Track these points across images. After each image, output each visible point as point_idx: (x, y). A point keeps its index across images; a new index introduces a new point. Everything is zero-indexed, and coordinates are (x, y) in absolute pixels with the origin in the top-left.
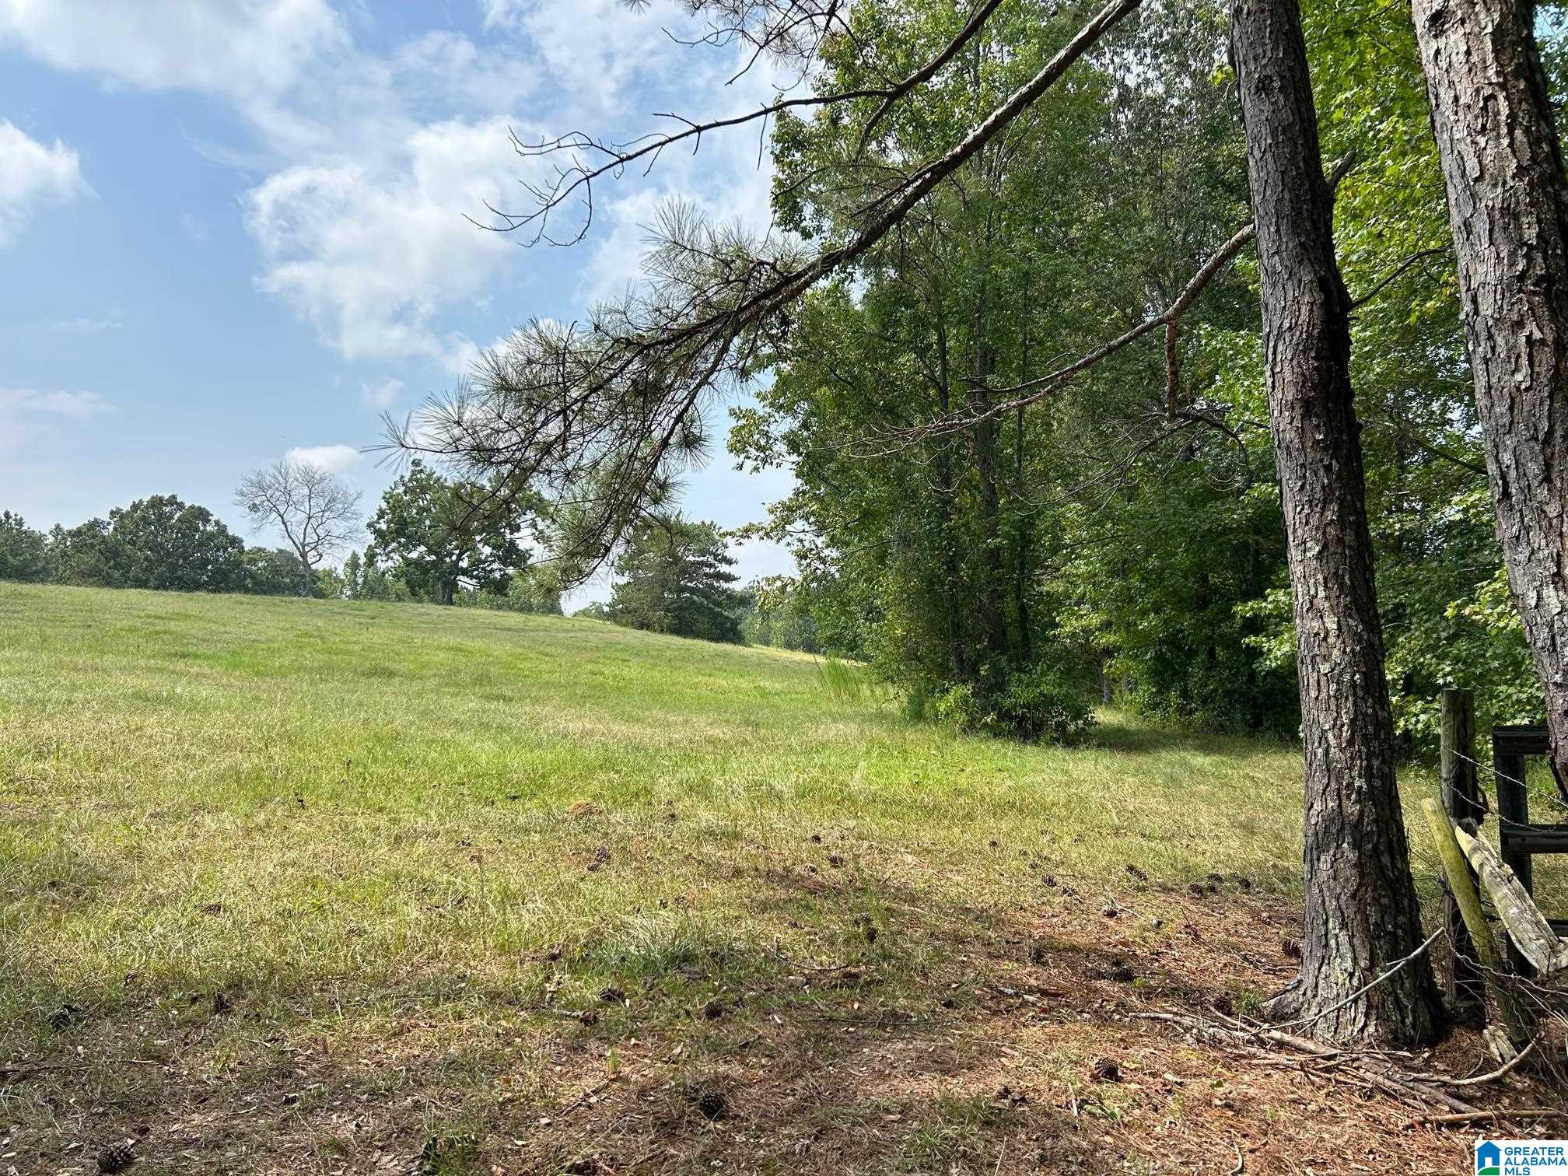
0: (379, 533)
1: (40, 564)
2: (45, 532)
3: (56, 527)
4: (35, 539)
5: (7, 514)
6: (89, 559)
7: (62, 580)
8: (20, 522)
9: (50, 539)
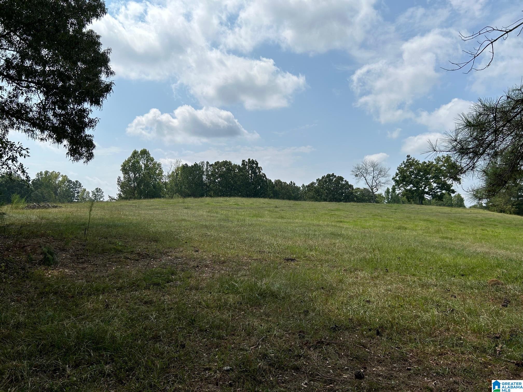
0: (396, 181)
1: (300, 195)
2: (300, 186)
3: (303, 185)
4: (298, 188)
5: (291, 182)
6: (311, 193)
7: (305, 200)
8: (294, 184)
9: (302, 188)
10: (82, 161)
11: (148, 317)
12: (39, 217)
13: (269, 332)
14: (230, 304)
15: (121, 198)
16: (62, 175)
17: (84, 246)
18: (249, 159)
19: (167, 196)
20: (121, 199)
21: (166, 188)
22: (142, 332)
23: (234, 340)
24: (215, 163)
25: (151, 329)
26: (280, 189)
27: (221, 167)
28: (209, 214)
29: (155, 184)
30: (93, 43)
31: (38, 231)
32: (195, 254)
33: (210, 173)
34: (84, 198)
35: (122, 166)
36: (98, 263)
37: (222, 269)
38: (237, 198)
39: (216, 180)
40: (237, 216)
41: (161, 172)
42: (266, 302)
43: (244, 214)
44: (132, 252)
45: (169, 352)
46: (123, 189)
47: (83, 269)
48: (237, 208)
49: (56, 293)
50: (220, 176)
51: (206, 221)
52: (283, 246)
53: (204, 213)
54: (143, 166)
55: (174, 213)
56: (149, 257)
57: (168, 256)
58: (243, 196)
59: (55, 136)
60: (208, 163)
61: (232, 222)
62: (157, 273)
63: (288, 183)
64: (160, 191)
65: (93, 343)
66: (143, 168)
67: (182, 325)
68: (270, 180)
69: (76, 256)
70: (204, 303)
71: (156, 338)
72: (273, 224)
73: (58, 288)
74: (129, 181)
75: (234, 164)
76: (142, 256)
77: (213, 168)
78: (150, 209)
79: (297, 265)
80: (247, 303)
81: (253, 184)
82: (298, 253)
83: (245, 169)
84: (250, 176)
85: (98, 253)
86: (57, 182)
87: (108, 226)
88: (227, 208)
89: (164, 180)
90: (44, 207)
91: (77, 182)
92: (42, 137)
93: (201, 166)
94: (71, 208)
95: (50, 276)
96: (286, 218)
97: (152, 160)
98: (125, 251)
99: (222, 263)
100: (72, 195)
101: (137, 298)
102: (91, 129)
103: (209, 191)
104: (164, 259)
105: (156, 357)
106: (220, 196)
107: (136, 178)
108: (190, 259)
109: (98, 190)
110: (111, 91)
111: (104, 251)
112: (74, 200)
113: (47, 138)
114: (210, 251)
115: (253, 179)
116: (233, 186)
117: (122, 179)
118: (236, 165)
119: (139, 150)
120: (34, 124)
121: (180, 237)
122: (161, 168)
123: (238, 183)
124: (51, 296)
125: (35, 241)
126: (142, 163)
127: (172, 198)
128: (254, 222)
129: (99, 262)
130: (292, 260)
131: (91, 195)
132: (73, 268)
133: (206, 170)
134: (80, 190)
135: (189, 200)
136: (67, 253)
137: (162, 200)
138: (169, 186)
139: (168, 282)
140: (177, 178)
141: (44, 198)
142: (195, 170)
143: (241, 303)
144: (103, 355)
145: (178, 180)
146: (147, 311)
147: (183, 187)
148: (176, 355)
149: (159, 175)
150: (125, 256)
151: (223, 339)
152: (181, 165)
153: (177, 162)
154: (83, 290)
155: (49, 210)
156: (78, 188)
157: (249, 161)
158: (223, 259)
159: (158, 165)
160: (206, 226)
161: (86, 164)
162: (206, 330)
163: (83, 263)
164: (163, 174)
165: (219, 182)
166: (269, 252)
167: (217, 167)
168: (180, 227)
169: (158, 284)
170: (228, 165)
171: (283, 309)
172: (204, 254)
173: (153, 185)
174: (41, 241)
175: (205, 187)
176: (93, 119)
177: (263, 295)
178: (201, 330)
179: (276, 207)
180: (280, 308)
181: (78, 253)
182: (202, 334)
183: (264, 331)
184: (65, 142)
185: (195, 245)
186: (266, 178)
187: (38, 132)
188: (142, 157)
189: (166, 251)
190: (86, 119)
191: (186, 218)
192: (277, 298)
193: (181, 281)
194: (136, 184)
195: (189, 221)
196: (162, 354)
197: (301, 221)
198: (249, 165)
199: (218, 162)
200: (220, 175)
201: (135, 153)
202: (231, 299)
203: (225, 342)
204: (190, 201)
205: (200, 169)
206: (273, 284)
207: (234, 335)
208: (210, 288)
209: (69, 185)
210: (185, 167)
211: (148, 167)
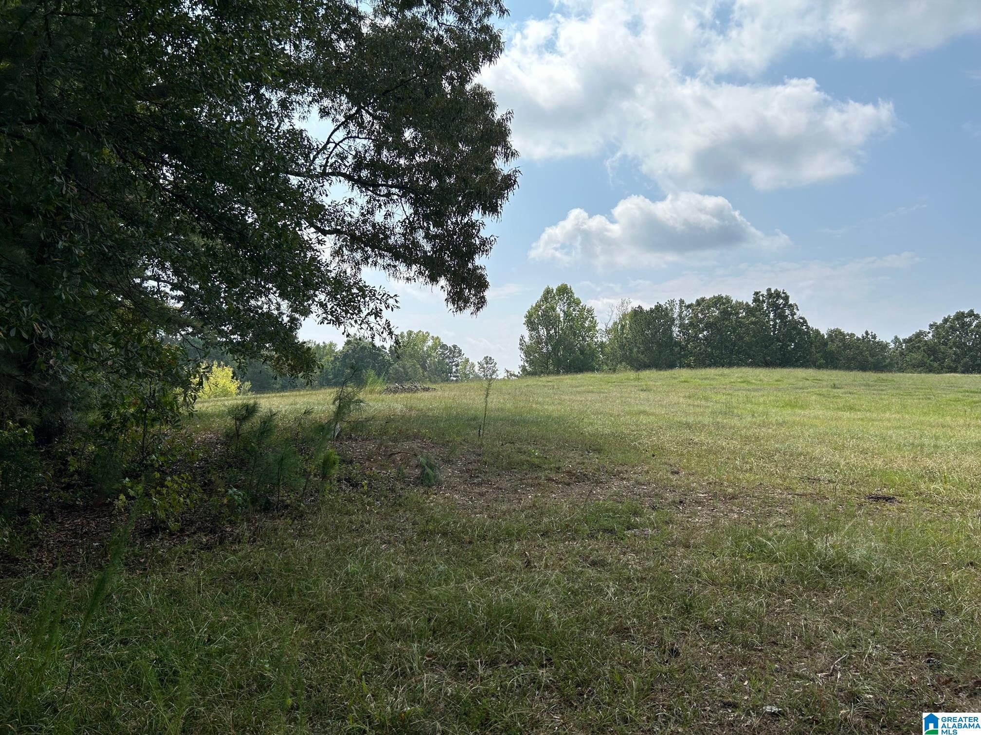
1: (888, 361)
2: (889, 341)
3: (896, 337)
4: (884, 347)
5: (867, 333)
6: (917, 356)
7: (901, 370)
8: (874, 337)
9: (892, 346)
10: (468, 311)
11: (602, 590)
12: (406, 406)
13: (854, 647)
14: (760, 582)
15: (526, 372)
16: (433, 337)
17: (480, 455)
18: (769, 290)
19: (605, 367)
20: (526, 375)
21: (602, 353)
22: (594, 617)
23: (779, 654)
24: (697, 301)
25: (610, 614)
26: (840, 347)
27: (709, 307)
28: (690, 401)
29: (583, 347)
30: (484, 107)
31: (407, 430)
32: (674, 478)
33: (687, 322)
34: (466, 375)
35: (526, 317)
36: (503, 486)
37: (732, 511)
38: (745, 370)
39: (700, 335)
40: (749, 406)
41: (594, 324)
42: (839, 585)
43: (764, 403)
44: (559, 468)
45: (648, 661)
46: (529, 358)
47: (482, 495)
48: (749, 390)
49: (444, 534)
50: (708, 326)
51: (687, 414)
52: (861, 467)
53: (681, 400)
54: (562, 315)
55: (623, 399)
56: (589, 480)
57: (623, 479)
58: (756, 364)
59: (427, 272)
60: (682, 302)
61: (740, 417)
62: (607, 510)
63: (859, 334)
64: (593, 359)
65: (515, 626)
66: (562, 319)
67: (668, 611)
68: (817, 331)
69: (467, 472)
70: (705, 575)
71: (622, 632)
72: (833, 423)
73: (448, 524)
74: (539, 343)
75: (737, 302)
76: (576, 478)
77: (693, 310)
78: (579, 393)
79: (903, 510)
80: (796, 582)
81: (778, 340)
82: (899, 485)
83: (760, 311)
84: (772, 323)
85: (503, 469)
86: (425, 349)
87: (514, 423)
88: (725, 389)
89: (599, 339)
90: (410, 390)
91: (455, 347)
92: (408, 276)
93: (669, 308)
94: (451, 390)
95: (432, 504)
96: (859, 410)
97: (577, 303)
98: (546, 466)
99: (730, 499)
100: (449, 369)
101: (578, 553)
102: (484, 256)
103: (685, 356)
104: (615, 486)
105: (626, 667)
106: (710, 366)
107: (550, 337)
108: (665, 488)
109: (488, 360)
110: (516, 186)
111: (510, 467)
112: (452, 378)
113: (415, 277)
114: (704, 475)
115: (779, 330)
116: (734, 345)
117: (527, 339)
118: (741, 304)
119: (554, 287)
120: (397, 256)
121: (639, 443)
122: (593, 318)
123: (747, 339)
124: (438, 538)
125: (406, 445)
126: (560, 310)
127: (614, 371)
128: (788, 418)
129: (505, 484)
130: (888, 499)
131: (476, 369)
132: (465, 493)
133: (680, 316)
134: (460, 361)
135: (646, 374)
136: (454, 466)
137: (598, 375)
138: (608, 350)
139: (628, 529)
140: (623, 333)
141: (407, 376)
142: (657, 318)
143: (783, 581)
144: (533, 651)
145: (626, 338)
146: (599, 580)
147: (635, 350)
148: (665, 668)
149: (590, 330)
150: (546, 476)
151: (755, 650)
152: (629, 310)
153: (623, 303)
154: (485, 532)
155: (419, 395)
156: (457, 357)
157: (768, 294)
158: (730, 490)
159: (589, 311)
160: (688, 426)
161: (474, 315)
162: (716, 628)
163: (479, 484)
164: (597, 328)
165: (706, 338)
166: (829, 481)
167: (702, 309)
168: (637, 426)
169: (611, 531)
170: (724, 304)
171: (880, 602)
172: (692, 478)
173: (579, 349)
174: (415, 445)
175: (677, 349)
176: (486, 238)
177: (830, 568)
178: (706, 627)
179: (834, 387)
180: (872, 599)
181: (471, 467)
182: (708, 634)
183: (844, 644)
184: (443, 281)
185: (672, 462)
186: (808, 327)
187: (402, 267)
188: (559, 299)
189: (618, 471)
190: (476, 238)
191: (647, 409)
192: (863, 577)
193: (654, 528)
194: (550, 348)
195: (652, 414)
196: (637, 662)
197: (898, 416)
198: (768, 302)
199: (703, 300)
200: (707, 324)
201: (548, 292)
202: (762, 571)
203: (760, 657)
204: (650, 376)
205: (667, 315)
206: (850, 547)
207: (775, 643)
208: (713, 546)
209: (443, 353)
210: (638, 313)
211: (571, 315)
